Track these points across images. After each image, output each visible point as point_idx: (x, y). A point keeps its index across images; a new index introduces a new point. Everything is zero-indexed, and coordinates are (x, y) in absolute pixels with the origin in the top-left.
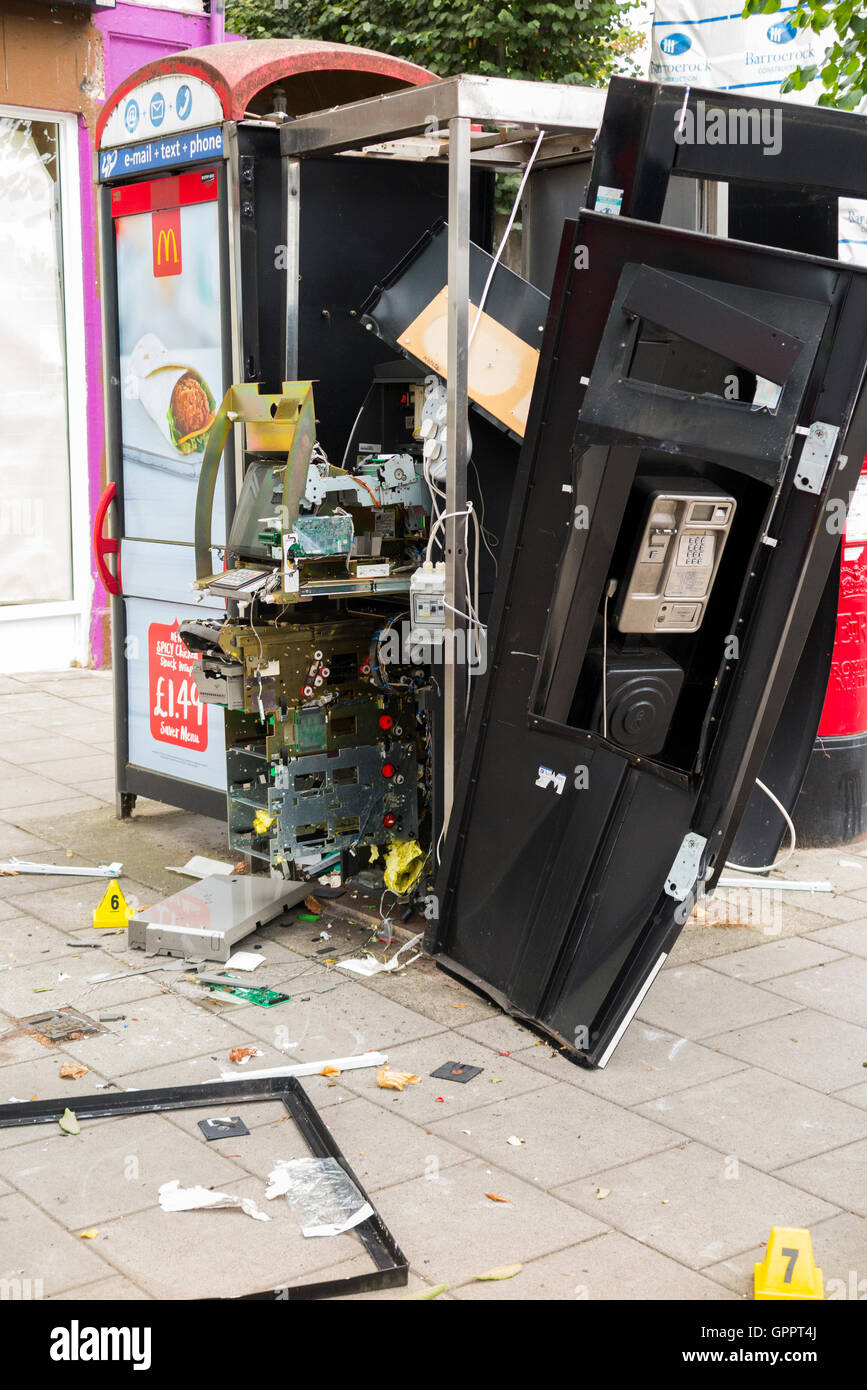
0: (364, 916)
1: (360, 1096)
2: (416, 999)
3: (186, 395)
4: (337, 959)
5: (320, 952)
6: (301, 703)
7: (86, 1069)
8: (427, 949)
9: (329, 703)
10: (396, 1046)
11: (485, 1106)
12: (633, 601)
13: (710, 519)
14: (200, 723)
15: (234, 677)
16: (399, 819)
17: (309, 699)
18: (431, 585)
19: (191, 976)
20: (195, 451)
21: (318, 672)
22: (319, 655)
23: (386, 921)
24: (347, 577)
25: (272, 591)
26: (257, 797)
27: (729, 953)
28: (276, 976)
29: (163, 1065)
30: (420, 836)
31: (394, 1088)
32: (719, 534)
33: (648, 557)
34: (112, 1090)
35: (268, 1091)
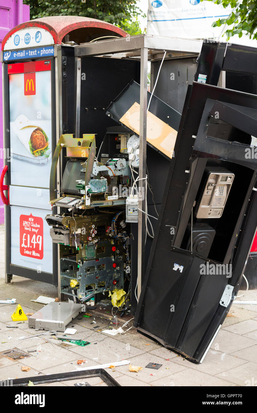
0: (106, 315)
1: (124, 375)
2: (132, 343)
3: (36, 136)
4: (101, 330)
5: (95, 328)
6: (87, 243)
7: (30, 368)
8: (135, 326)
9: (96, 243)
10: (131, 358)
11: (167, 376)
12: (201, 208)
13: (226, 181)
14: (40, 249)
15: (66, 234)
16: (118, 282)
17: (90, 241)
18: (133, 203)
19: (54, 336)
20: (40, 155)
21: (93, 232)
22: (93, 226)
23: (115, 317)
24: (105, 200)
25: (81, 205)
26: (70, 275)
27: (230, 325)
28: (82, 336)
29: (55, 366)
30: (124, 288)
31: (135, 372)
32: (228, 186)
33: (207, 193)
34: (41, 375)
35: (94, 374)
